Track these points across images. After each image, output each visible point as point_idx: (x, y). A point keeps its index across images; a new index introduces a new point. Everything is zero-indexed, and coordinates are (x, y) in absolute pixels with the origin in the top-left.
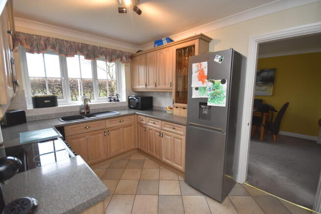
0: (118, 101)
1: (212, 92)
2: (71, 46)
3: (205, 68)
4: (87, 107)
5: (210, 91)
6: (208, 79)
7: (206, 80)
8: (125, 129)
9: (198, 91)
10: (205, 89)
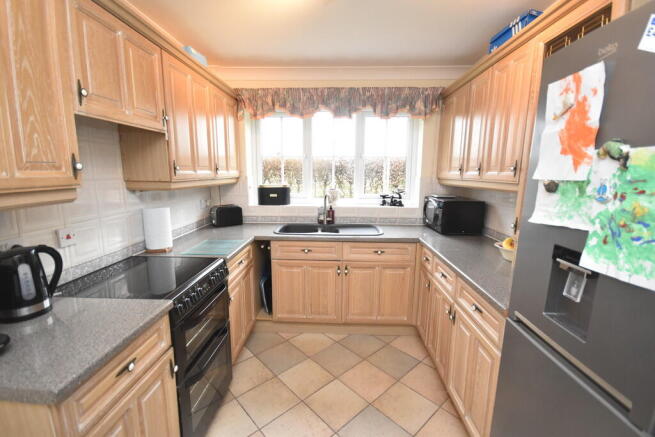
0: (401, 204)
1: (613, 207)
2: (310, 98)
3: (595, 92)
4: (331, 212)
5: (603, 201)
6: (599, 142)
7: (591, 151)
8: (388, 272)
9: (555, 197)
10: (582, 191)
